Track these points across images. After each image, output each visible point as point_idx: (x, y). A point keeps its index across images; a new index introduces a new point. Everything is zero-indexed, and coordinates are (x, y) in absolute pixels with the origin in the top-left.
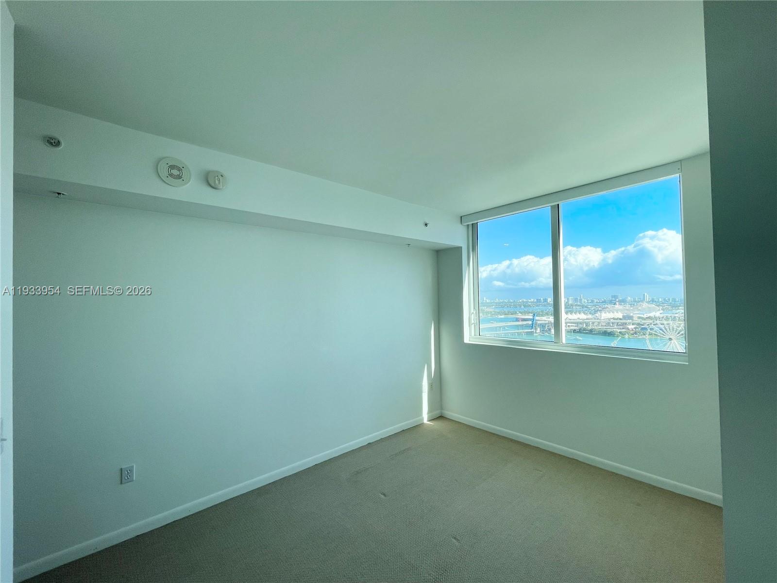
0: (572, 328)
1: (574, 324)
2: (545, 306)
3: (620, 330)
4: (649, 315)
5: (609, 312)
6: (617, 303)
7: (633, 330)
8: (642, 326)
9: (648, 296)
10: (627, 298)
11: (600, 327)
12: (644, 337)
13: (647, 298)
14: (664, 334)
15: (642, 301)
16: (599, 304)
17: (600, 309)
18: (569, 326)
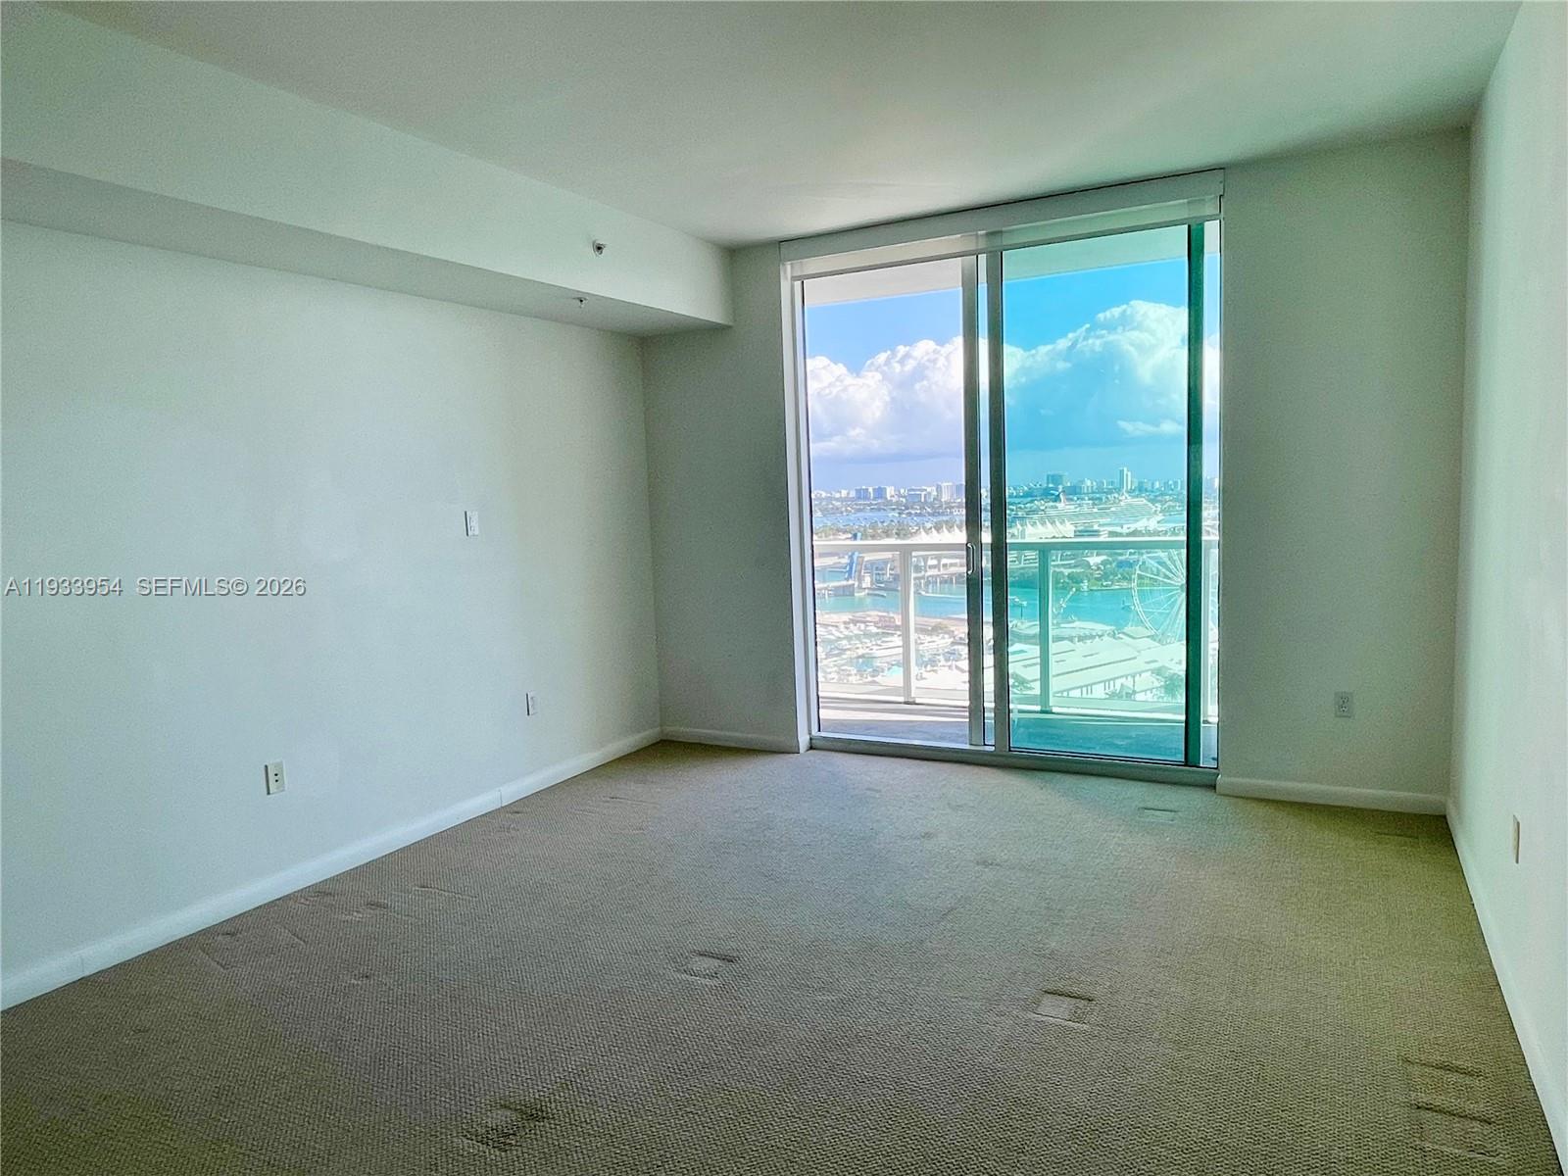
0: (953, 570)
1: (958, 561)
2: (879, 510)
3: (1070, 571)
4: (1133, 527)
5: (1043, 524)
6: (1061, 496)
7: (1099, 569)
8: (1120, 558)
9: (1129, 474)
10: (1082, 482)
11: (1022, 565)
12: (1125, 584)
13: (1130, 480)
14: (1171, 575)
15: (1119, 490)
16: (1017, 500)
17: (1020, 514)
18: (945, 565)
